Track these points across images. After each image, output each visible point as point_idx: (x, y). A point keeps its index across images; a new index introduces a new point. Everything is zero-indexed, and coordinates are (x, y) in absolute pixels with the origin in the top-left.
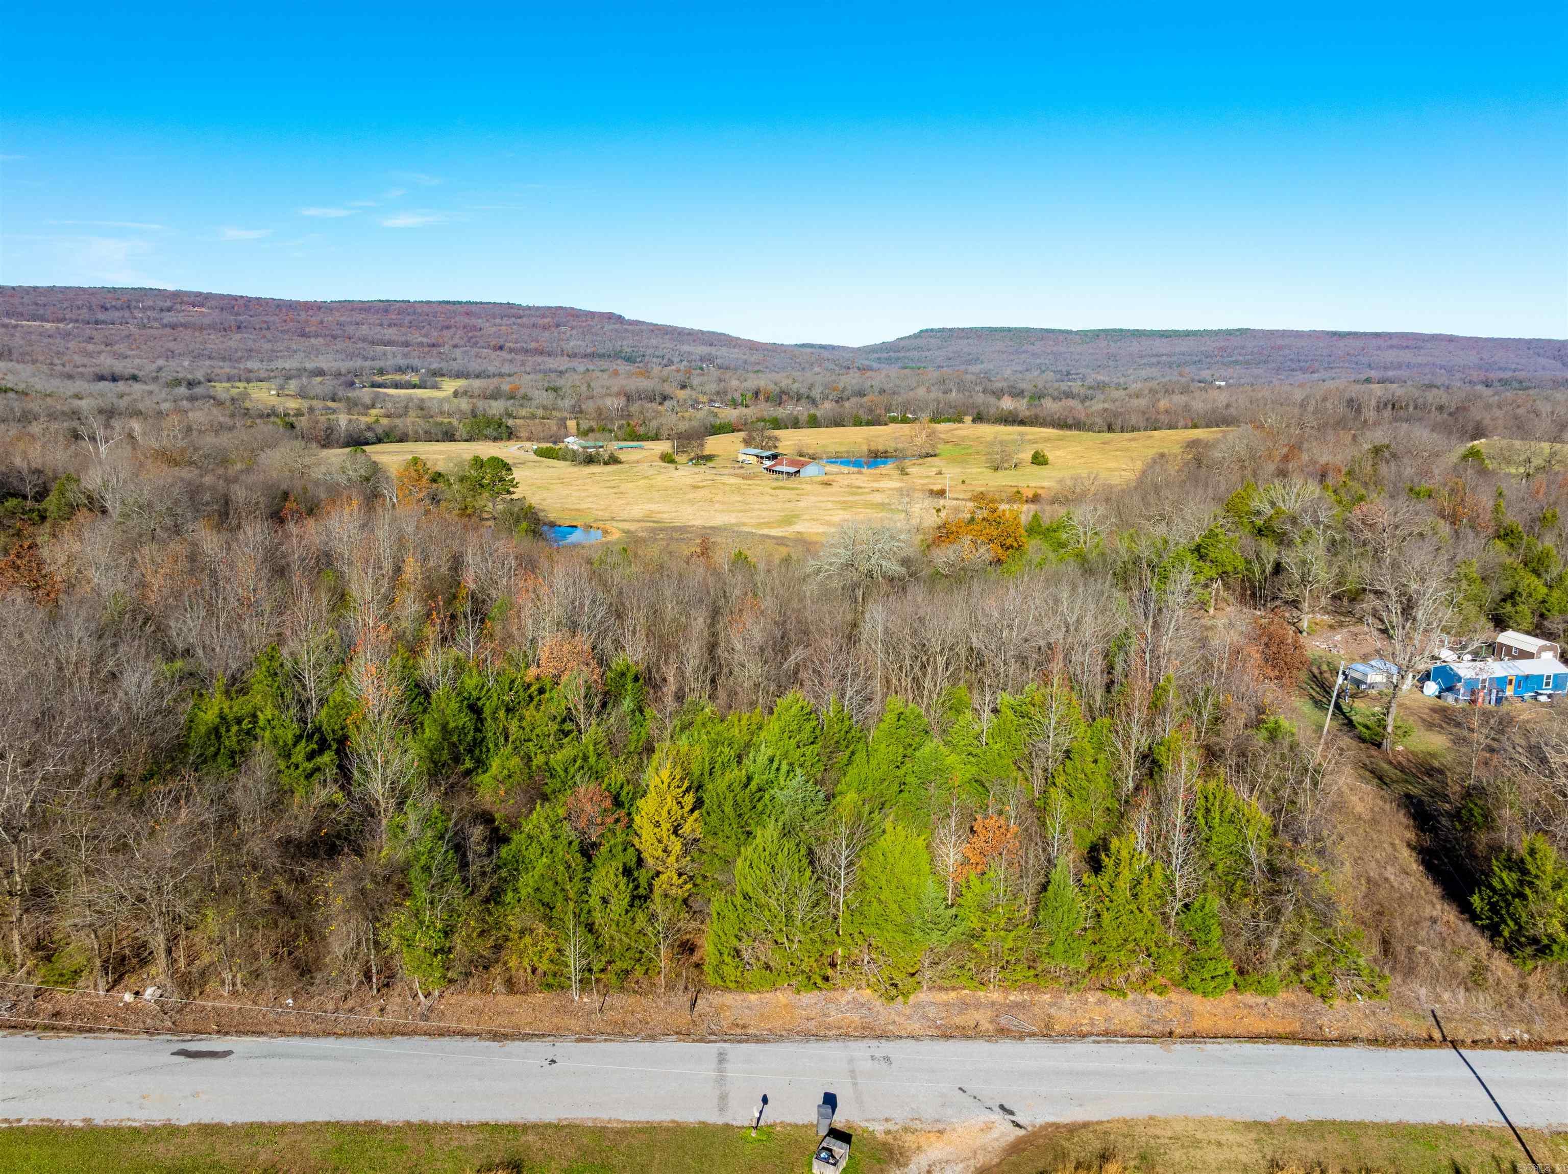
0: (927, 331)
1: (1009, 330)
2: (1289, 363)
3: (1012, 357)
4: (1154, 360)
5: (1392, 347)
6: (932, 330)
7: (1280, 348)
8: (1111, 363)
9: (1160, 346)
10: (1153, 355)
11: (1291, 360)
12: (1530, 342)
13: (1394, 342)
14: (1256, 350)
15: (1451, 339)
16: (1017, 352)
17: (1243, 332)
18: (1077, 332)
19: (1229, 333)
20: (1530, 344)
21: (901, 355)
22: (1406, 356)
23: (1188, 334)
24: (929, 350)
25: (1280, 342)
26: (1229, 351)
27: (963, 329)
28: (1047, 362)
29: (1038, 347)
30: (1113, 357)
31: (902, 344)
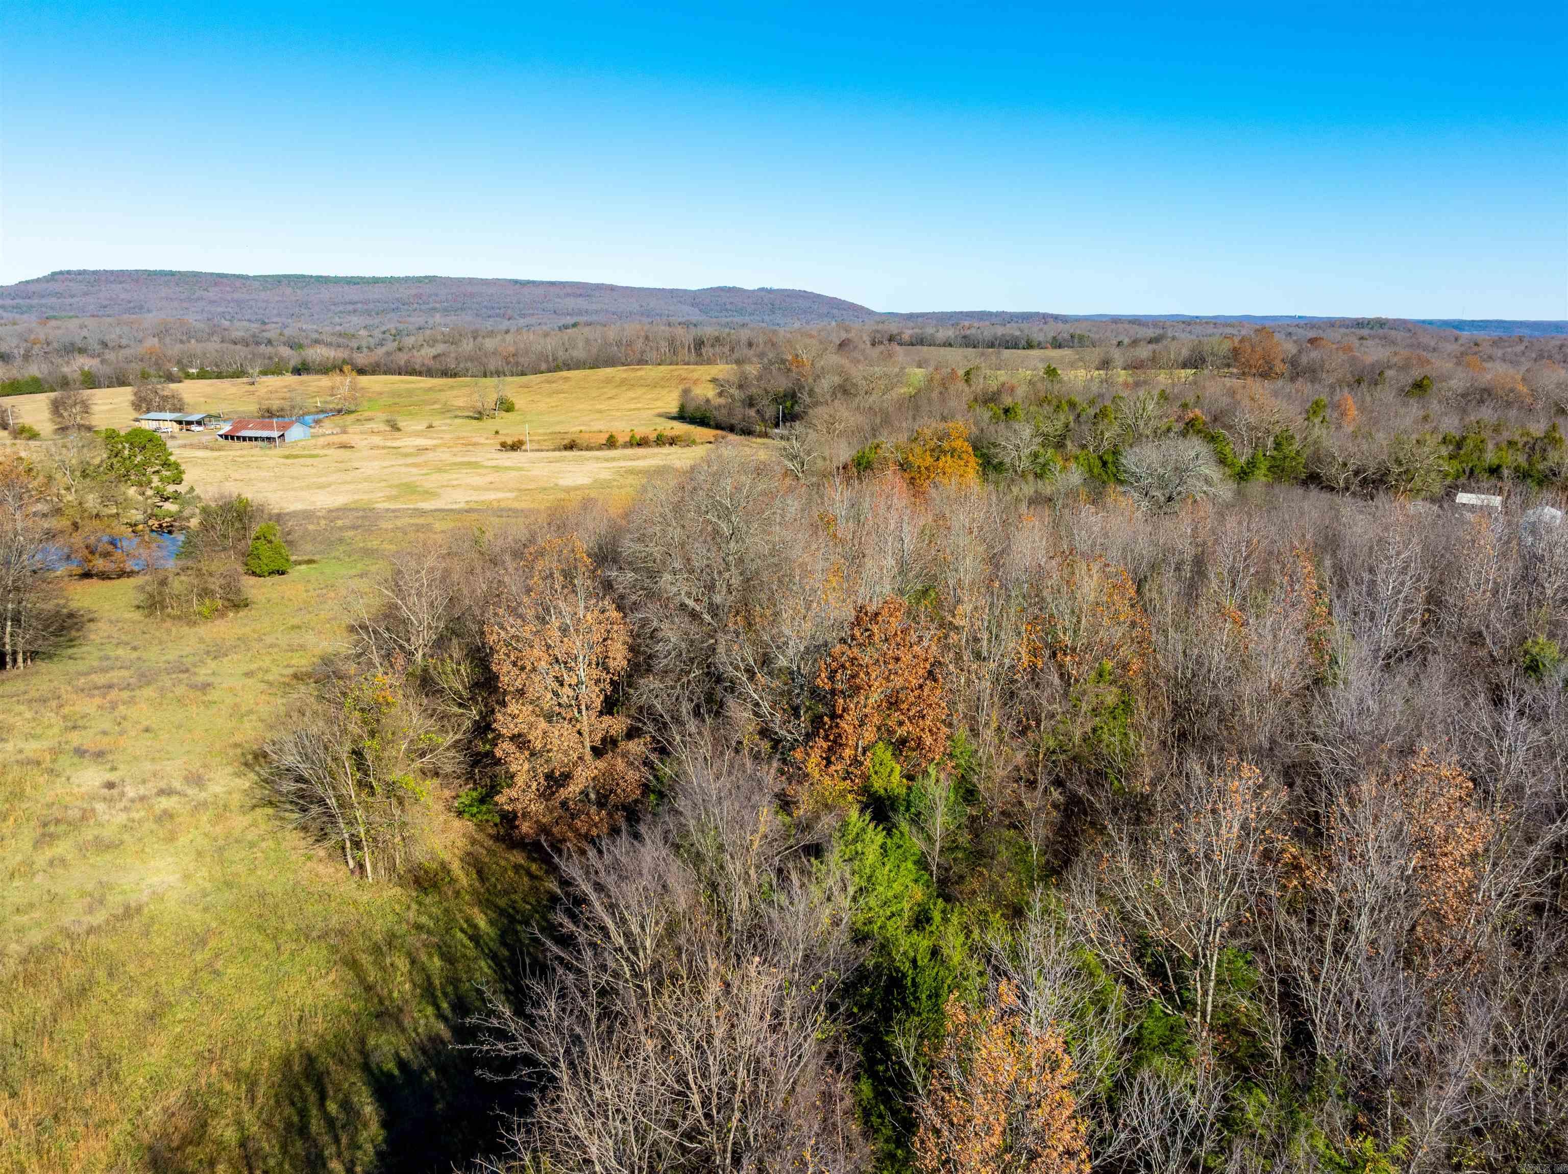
0: (61, 273)
1: (172, 274)
2: (484, 310)
3: (185, 305)
4: (350, 308)
5: (568, 295)
6: (69, 272)
7: (472, 295)
8: (304, 311)
9: (352, 293)
10: (346, 303)
11: (486, 307)
12: (672, 291)
13: (569, 290)
14: (450, 297)
15: (612, 288)
16: (189, 299)
17: (432, 279)
18: (255, 278)
19: (419, 280)
20: (673, 293)
21: (35, 301)
22: (582, 303)
23: (375, 281)
24: (72, 296)
25: (469, 289)
26: (424, 298)
27: (112, 272)
28: (230, 310)
29: (212, 294)
30: (305, 304)
31: (31, 288)
